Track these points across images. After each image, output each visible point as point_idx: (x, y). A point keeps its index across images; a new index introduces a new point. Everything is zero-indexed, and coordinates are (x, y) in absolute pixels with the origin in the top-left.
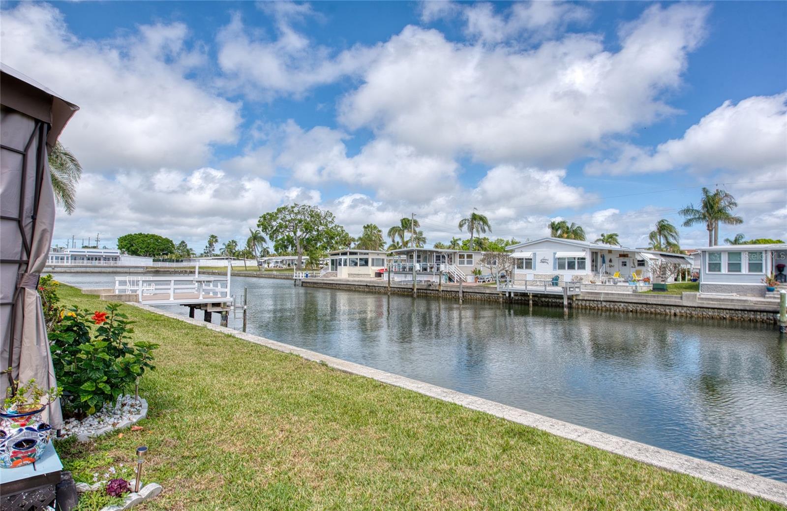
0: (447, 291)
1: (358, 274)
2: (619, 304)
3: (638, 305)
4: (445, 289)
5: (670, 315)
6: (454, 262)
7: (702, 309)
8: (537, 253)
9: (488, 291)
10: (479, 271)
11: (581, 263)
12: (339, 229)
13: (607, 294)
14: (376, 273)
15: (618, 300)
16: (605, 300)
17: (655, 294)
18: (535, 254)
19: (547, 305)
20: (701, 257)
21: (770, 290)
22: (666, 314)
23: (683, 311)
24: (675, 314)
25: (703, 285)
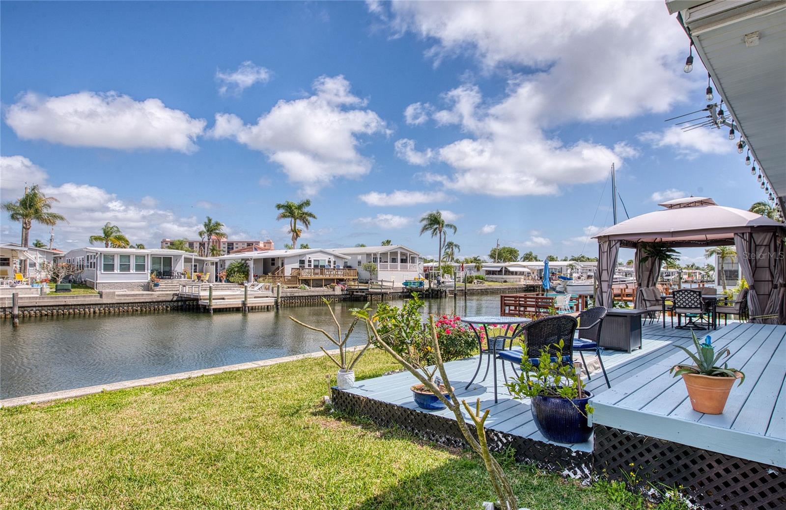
5: (90, 314)
7: (118, 305)
15: (29, 305)
17: (65, 294)
20: (97, 258)
21: (156, 285)
22: (85, 313)
23: (102, 309)
24: (95, 312)
25: (99, 283)
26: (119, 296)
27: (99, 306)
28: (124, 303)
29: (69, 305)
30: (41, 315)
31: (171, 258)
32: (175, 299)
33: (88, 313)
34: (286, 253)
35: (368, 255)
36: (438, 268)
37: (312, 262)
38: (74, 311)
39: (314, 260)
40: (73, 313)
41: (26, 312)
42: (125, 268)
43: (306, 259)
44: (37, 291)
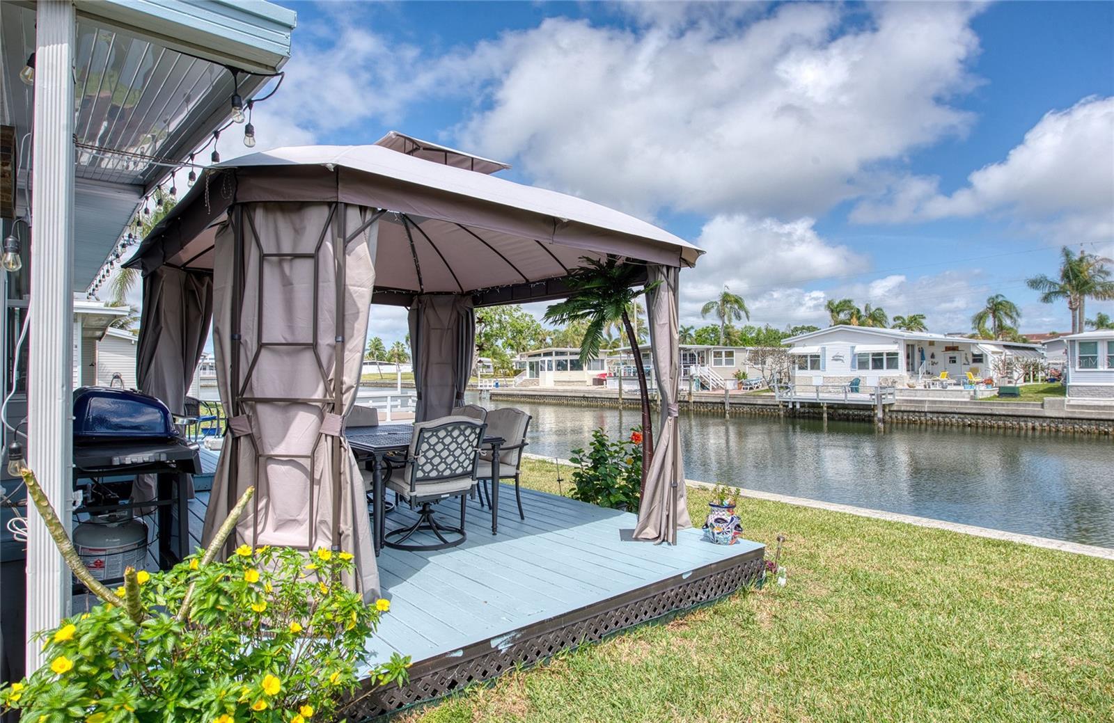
0: (700, 402)
1: (569, 382)
2: (952, 415)
3: (980, 417)
4: (698, 400)
5: (1027, 430)
6: (708, 363)
7: (1073, 421)
8: (827, 347)
9: (760, 402)
10: (744, 374)
11: (892, 359)
12: (527, 319)
13: (934, 402)
14: (594, 379)
15: (950, 411)
16: (931, 410)
17: (1003, 400)
18: (824, 349)
19: (847, 419)
22: (1019, 428)
23: (1045, 424)
24: (1034, 429)
25: (1071, 387)
27: (1041, 420)
28: (1082, 419)
29: (996, 415)
30: (964, 425)
33: (1024, 427)
38: (1005, 423)
40: (1003, 425)
44: (967, 394)
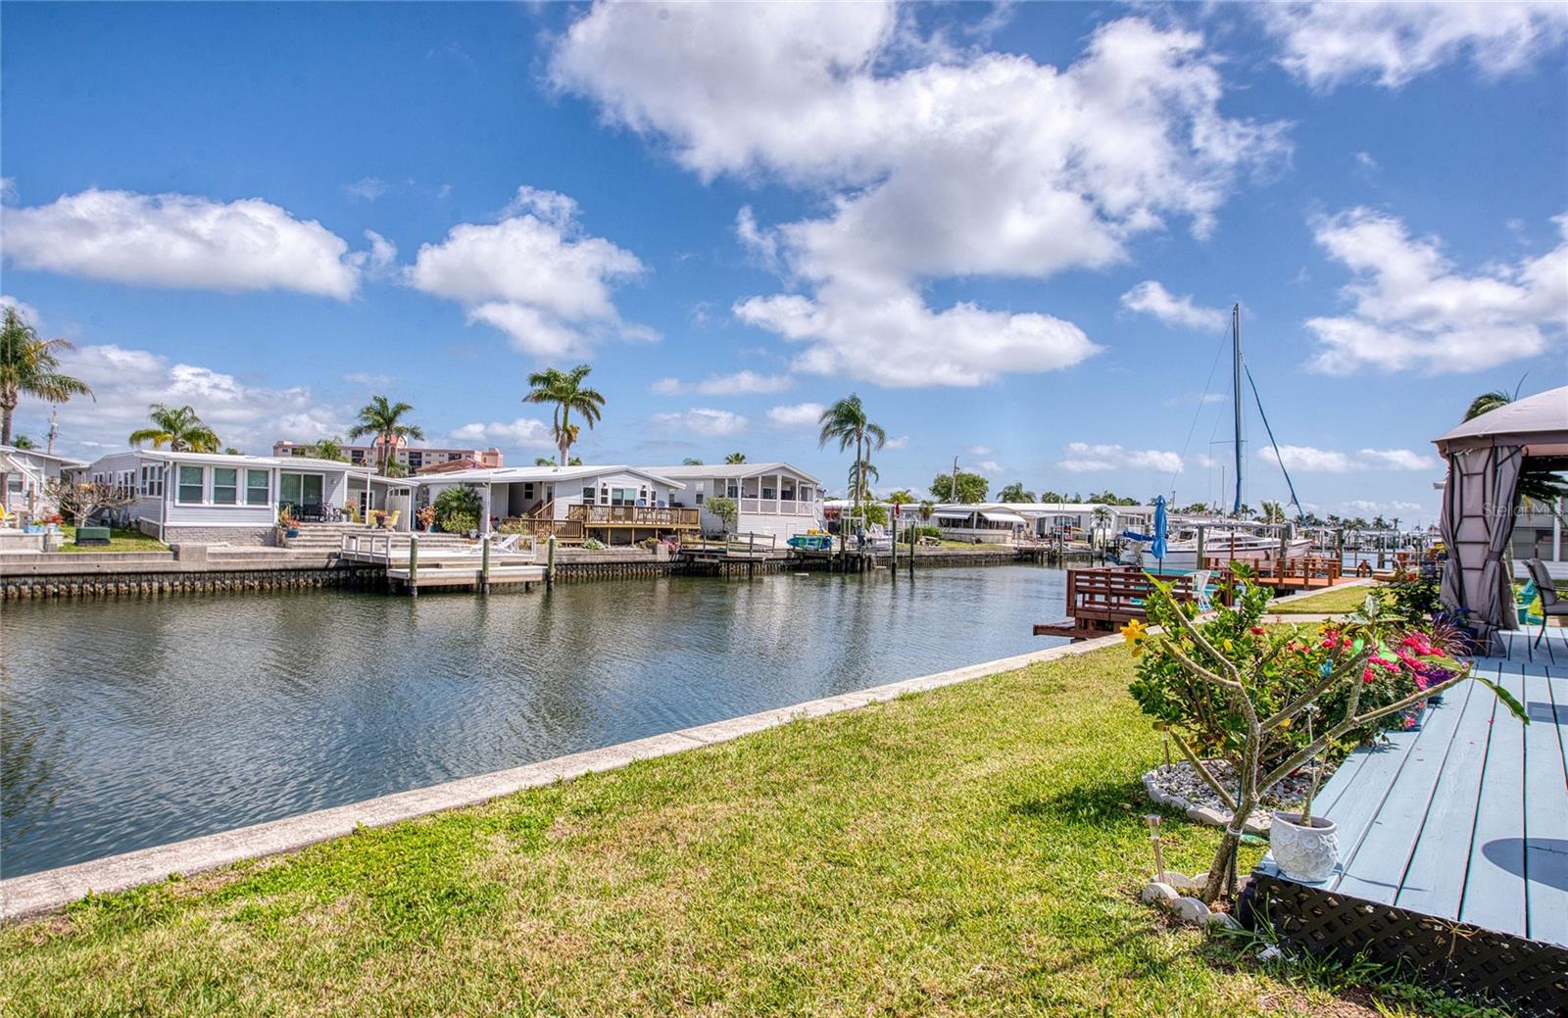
3: (74, 579)
5: (151, 593)
7: (213, 575)
17: (96, 550)
20: (166, 474)
21: (292, 534)
22: (140, 592)
23: (177, 583)
24: (161, 590)
25: (169, 528)
26: (214, 555)
27: (172, 577)
28: (225, 572)
29: (106, 574)
30: (45, 595)
31: (321, 477)
32: (332, 564)
33: (148, 590)
34: (555, 474)
35: (719, 481)
36: (856, 512)
37: (610, 492)
38: (117, 587)
39: (614, 490)
40: (114, 590)
41: (12, 588)
42: (225, 495)
43: (598, 486)
44: (36, 541)
